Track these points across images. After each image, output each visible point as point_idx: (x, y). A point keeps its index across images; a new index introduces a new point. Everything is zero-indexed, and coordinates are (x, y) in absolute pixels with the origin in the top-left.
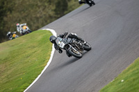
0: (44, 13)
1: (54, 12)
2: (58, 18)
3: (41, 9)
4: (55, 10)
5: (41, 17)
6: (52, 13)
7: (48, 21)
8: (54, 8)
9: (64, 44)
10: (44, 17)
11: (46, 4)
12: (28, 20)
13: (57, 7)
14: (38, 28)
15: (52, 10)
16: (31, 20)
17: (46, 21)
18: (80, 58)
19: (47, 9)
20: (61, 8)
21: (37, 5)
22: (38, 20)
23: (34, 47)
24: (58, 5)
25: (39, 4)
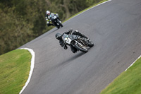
0: (22, 32)
1: (32, 31)
2: (37, 37)
3: (19, 28)
4: (33, 29)
5: (19, 36)
6: (30, 32)
7: (27, 40)
8: (32, 27)
9: (70, 40)
10: (22, 36)
11: (24, 23)
12: (5, 39)
13: (35, 26)
14: (16, 47)
15: (30, 29)
16: (9, 39)
17: (24, 40)
18: (86, 52)
19: (25, 28)
20: (40, 27)
21: (14, 24)
22: (16, 40)
23: (12, 67)
24: (36, 23)
25: (17, 23)
